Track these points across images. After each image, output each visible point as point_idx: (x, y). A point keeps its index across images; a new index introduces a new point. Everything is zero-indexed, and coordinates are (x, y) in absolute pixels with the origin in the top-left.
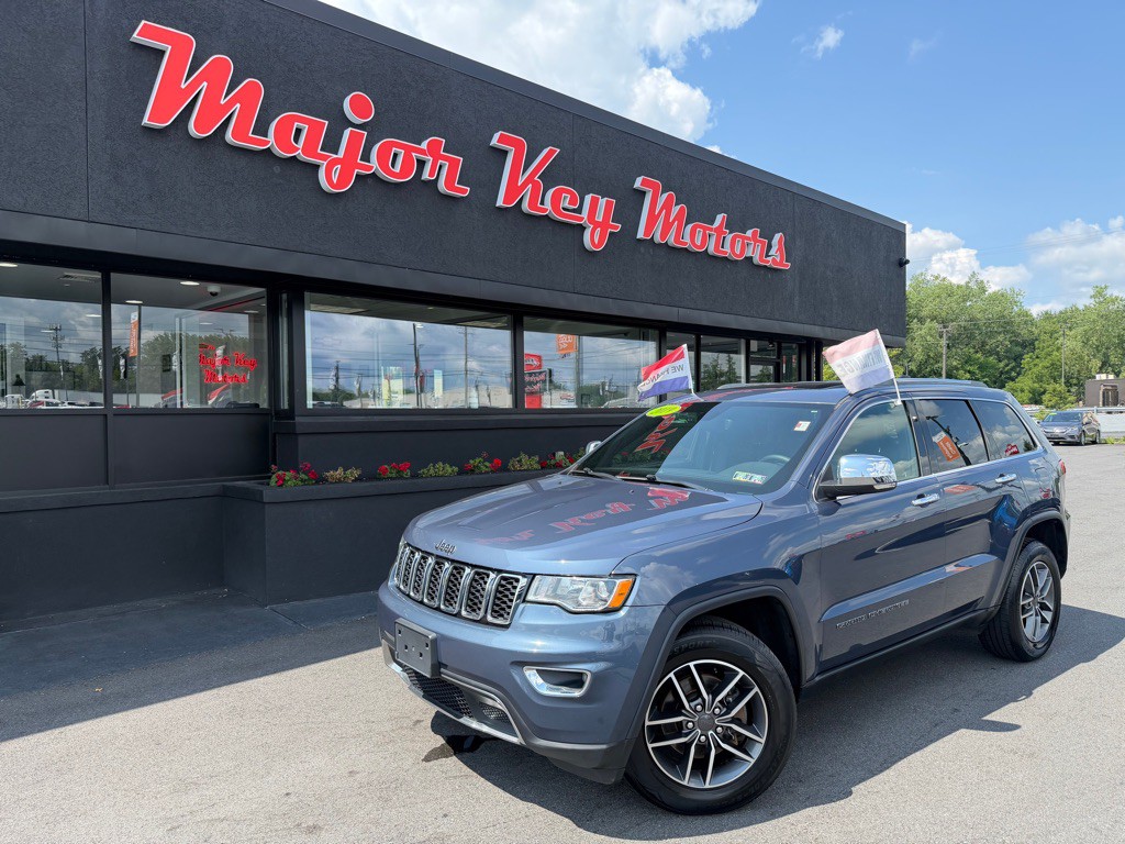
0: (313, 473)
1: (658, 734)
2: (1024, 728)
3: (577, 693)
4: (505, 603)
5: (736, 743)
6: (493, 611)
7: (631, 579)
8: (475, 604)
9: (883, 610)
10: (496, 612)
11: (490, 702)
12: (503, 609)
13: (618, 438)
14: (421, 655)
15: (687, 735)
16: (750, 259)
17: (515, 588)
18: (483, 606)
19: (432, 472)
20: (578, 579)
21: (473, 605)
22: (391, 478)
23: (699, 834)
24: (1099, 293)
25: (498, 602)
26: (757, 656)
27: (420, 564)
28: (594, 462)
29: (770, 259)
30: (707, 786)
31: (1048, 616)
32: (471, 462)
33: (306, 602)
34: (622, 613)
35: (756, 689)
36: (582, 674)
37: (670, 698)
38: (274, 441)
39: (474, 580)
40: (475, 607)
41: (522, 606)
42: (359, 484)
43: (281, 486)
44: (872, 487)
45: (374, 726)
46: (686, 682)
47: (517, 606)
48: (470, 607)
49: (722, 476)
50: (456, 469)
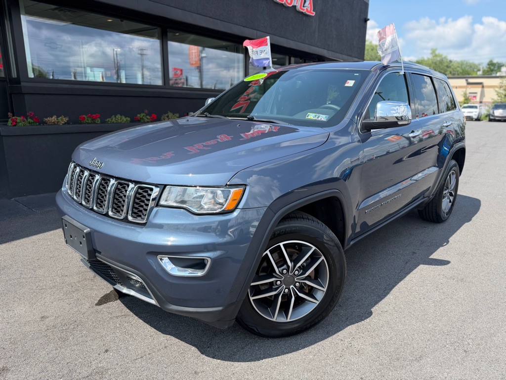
0: (36, 119)
1: (257, 290)
2: (452, 262)
3: (200, 273)
4: (142, 206)
5: (307, 291)
6: (133, 212)
7: (242, 189)
8: (119, 207)
9: (389, 200)
10: (135, 213)
11: (134, 278)
12: (141, 211)
13: (225, 96)
14: (81, 243)
15: (276, 289)
16: (294, 7)
17: (150, 195)
18: (125, 208)
19: (114, 120)
20: (201, 188)
21: (117, 208)
22: (88, 123)
23: (284, 353)
24: (433, 52)
25: (137, 206)
26: (325, 237)
27: (79, 175)
28: (211, 110)
29: (305, 8)
30: (289, 320)
31: (452, 198)
32: (138, 115)
33: (38, 196)
34: (235, 214)
35: (323, 258)
36: (204, 259)
37: (265, 264)
38: (11, 99)
39: (117, 188)
40: (119, 209)
41: (155, 209)
42: (67, 126)
43: (15, 125)
44: (397, 122)
45: (67, 279)
46: (276, 254)
47: (152, 209)
48: (116, 209)
49: (298, 117)
50: (129, 119)
